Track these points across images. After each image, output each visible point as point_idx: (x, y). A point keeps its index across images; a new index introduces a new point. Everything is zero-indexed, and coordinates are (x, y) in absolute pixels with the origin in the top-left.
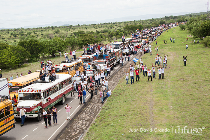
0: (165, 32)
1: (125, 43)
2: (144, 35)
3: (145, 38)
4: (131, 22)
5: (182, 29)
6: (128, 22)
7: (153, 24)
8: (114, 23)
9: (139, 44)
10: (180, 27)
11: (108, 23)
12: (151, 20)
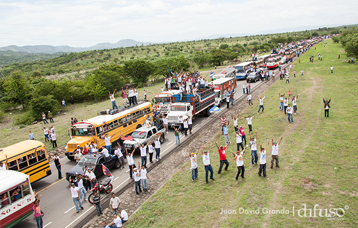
0: (316, 44)
1: (256, 62)
2: (286, 51)
3: (287, 54)
4: (284, 34)
5: (335, 42)
6: (280, 34)
7: (305, 36)
8: (266, 35)
9: (275, 64)
10: (333, 39)
11: (260, 35)
12: (304, 32)
